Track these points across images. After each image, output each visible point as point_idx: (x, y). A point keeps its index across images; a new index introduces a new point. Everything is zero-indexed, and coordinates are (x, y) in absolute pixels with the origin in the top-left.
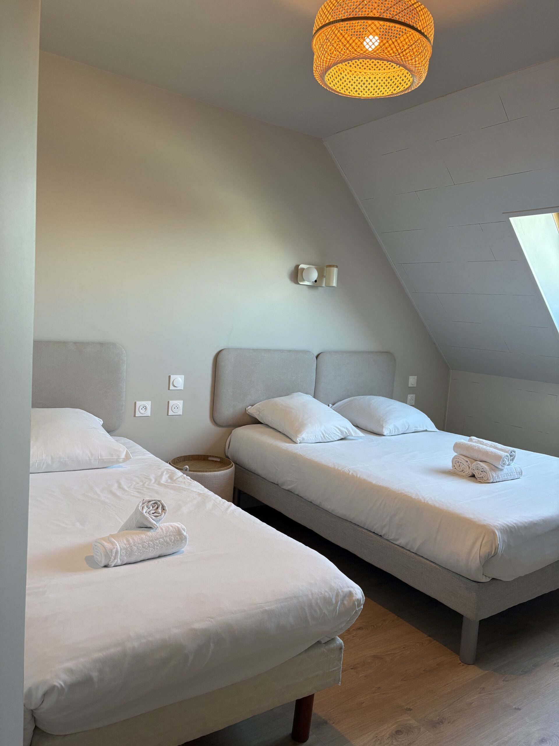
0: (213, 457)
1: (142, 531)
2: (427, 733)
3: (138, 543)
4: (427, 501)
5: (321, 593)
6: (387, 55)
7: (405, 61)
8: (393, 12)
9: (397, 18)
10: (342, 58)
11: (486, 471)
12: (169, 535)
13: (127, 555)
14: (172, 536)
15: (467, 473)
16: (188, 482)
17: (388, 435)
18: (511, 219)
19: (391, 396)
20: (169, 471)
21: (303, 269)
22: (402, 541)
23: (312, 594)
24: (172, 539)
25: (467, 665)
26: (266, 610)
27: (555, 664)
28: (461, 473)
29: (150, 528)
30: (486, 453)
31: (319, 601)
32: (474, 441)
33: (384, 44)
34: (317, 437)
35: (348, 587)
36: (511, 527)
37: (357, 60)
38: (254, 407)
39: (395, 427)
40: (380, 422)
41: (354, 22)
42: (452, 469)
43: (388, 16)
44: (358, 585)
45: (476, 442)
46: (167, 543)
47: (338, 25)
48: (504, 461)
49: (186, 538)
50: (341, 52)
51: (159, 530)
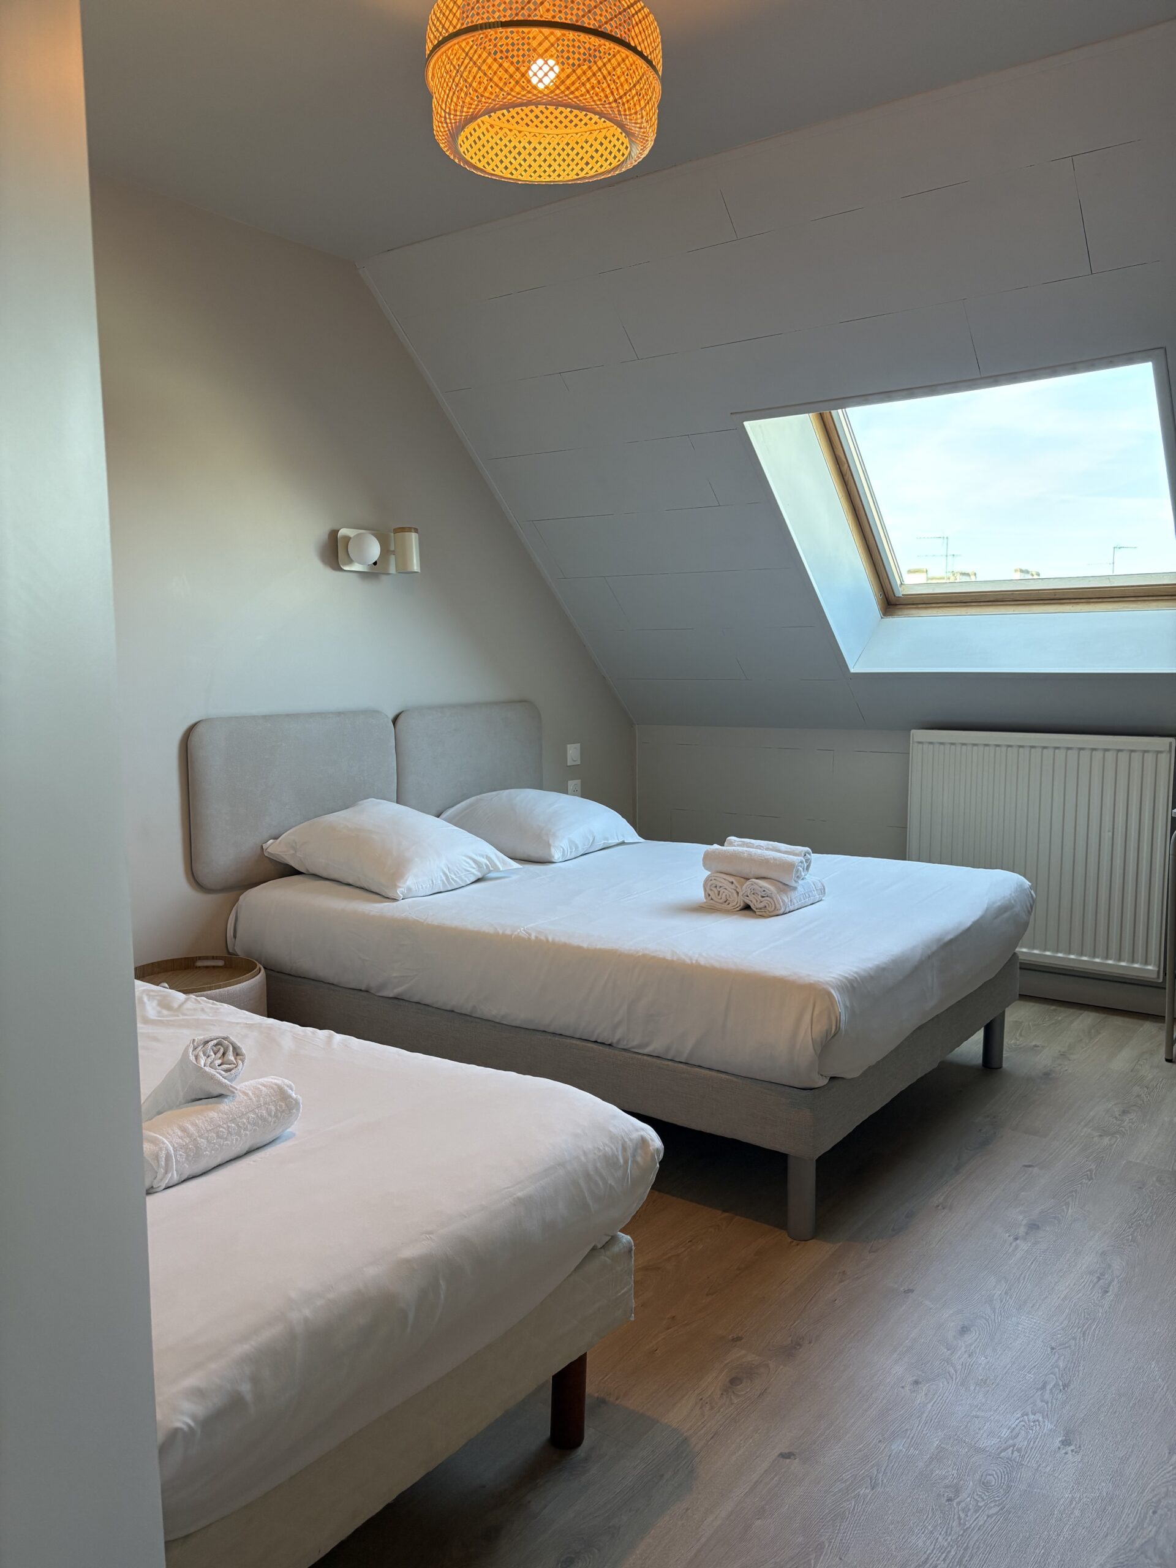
0: (207, 958)
1: (207, 1104)
2: (782, 1369)
3: (208, 1131)
4: (697, 961)
5: (599, 1150)
6: (594, 101)
7: (626, 115)
8: (600, 18)
9: (608, 28)
10: (505, 101)
11: (771, 894)
12: (265, 1104)
13: (190, 1158)
14: (271, 1104)
15: (735, 903)
16: (211, 1008)
17: (560, 860)
18: (746, 424)
19: (540, 786)
20: (152, 993)
21: (347, 539)
22: (656, 1046)
23: (585, 1154)
24: (271, 1111)
25: (803, 1242)
26: (520, 1199)
27: (938, 1206)
28: (723, 905)
29: (220, 1096)
30: (765, 862)
31: (599, 1165)
32: (736, 844)
33: (589, 78)
34: (434, 882)
35: (637, 1130)
36: (852, 980)
37: (533, 107)
38: (281, 841)
39: (571, 842)
40: (543, 838)
41: (526, 30)
42: (705, 900)
43: (592, 24)
44: (649, 1125)
45: (738, 845)
46: (264, 1119)
47: (491, 32)
48: (798, 871)
49: (297, 1103)
50: (504, 89)
51: (240, 1097)
